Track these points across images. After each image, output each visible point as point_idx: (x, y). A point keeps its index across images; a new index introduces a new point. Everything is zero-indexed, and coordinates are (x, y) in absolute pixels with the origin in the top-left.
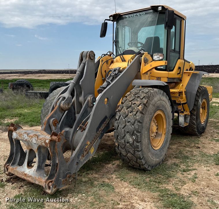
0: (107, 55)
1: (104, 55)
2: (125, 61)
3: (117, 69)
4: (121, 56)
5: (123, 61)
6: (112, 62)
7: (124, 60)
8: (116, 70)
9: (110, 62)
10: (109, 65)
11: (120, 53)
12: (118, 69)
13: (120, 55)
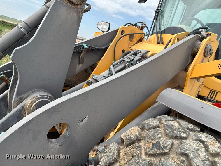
0: (135, 25)
1: (129, 24)
2: (162, 44)
3: (140, 52)
4: (159, 35)
5: (158, 43)
6: (141, 40)
7: (160, 42)
8: (138, 53)
9: (137, 38)
10: (134, 43)
11: (159, 30)
12: (143, 52)
13: (157, 33)
